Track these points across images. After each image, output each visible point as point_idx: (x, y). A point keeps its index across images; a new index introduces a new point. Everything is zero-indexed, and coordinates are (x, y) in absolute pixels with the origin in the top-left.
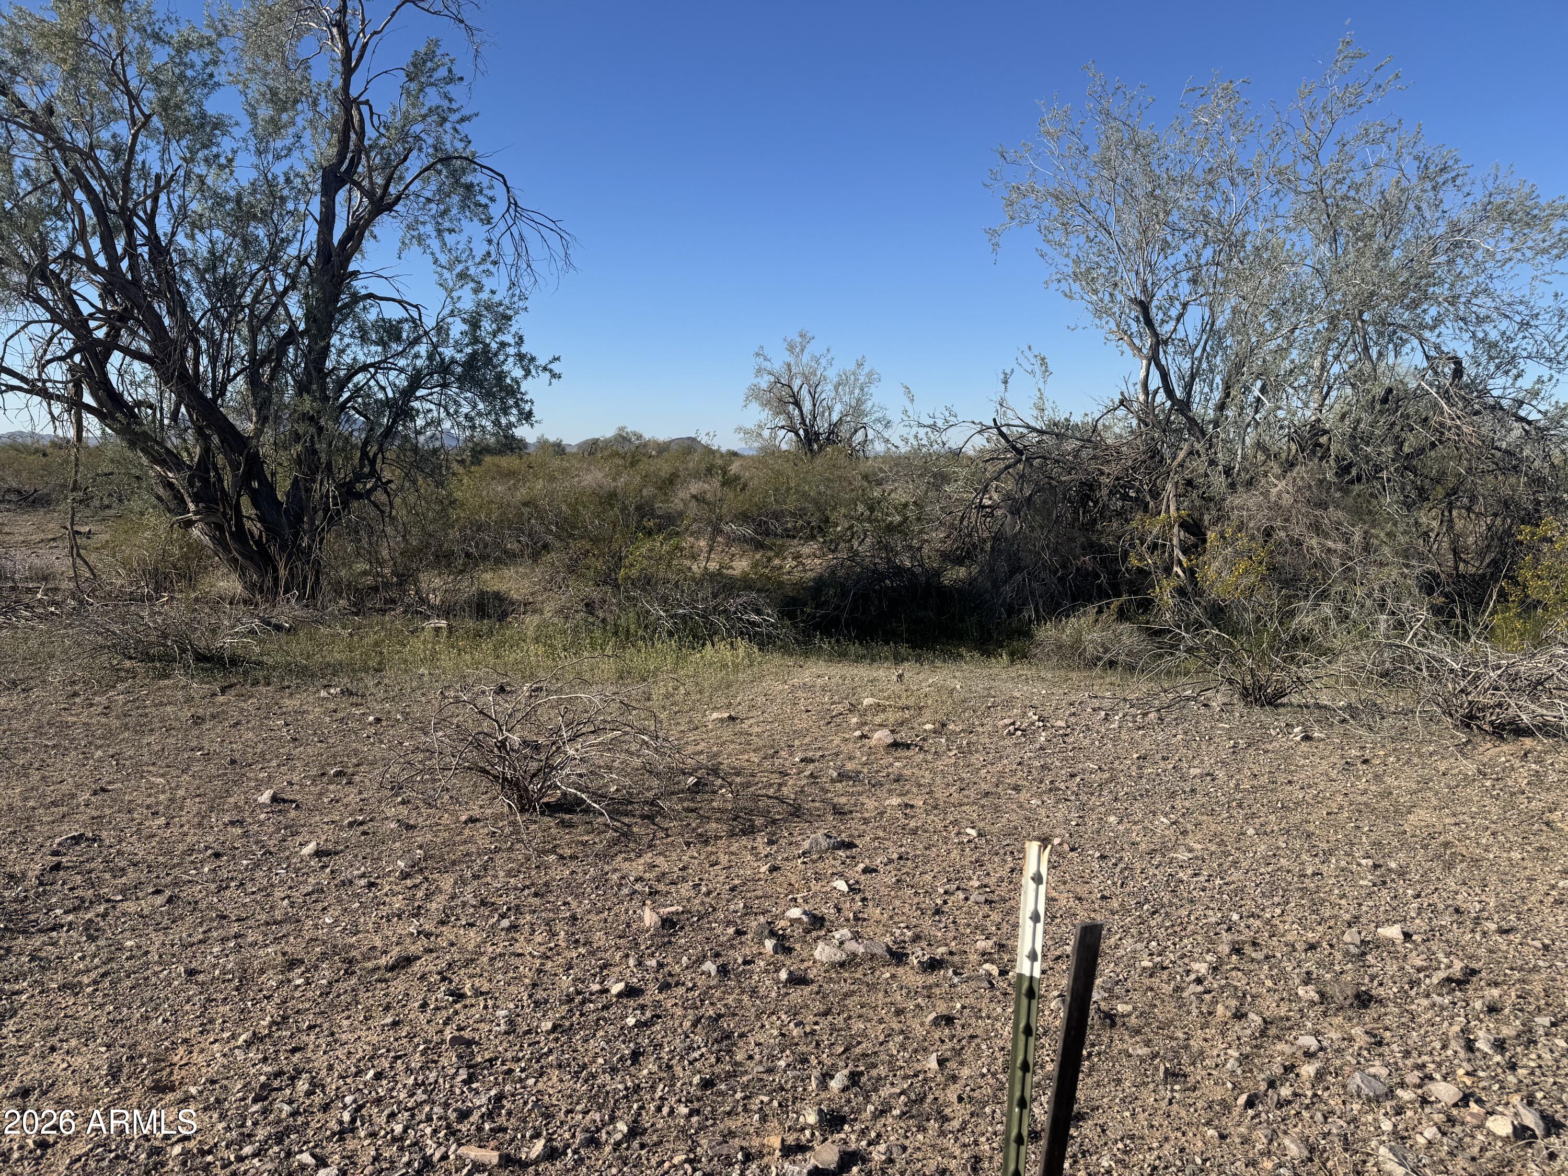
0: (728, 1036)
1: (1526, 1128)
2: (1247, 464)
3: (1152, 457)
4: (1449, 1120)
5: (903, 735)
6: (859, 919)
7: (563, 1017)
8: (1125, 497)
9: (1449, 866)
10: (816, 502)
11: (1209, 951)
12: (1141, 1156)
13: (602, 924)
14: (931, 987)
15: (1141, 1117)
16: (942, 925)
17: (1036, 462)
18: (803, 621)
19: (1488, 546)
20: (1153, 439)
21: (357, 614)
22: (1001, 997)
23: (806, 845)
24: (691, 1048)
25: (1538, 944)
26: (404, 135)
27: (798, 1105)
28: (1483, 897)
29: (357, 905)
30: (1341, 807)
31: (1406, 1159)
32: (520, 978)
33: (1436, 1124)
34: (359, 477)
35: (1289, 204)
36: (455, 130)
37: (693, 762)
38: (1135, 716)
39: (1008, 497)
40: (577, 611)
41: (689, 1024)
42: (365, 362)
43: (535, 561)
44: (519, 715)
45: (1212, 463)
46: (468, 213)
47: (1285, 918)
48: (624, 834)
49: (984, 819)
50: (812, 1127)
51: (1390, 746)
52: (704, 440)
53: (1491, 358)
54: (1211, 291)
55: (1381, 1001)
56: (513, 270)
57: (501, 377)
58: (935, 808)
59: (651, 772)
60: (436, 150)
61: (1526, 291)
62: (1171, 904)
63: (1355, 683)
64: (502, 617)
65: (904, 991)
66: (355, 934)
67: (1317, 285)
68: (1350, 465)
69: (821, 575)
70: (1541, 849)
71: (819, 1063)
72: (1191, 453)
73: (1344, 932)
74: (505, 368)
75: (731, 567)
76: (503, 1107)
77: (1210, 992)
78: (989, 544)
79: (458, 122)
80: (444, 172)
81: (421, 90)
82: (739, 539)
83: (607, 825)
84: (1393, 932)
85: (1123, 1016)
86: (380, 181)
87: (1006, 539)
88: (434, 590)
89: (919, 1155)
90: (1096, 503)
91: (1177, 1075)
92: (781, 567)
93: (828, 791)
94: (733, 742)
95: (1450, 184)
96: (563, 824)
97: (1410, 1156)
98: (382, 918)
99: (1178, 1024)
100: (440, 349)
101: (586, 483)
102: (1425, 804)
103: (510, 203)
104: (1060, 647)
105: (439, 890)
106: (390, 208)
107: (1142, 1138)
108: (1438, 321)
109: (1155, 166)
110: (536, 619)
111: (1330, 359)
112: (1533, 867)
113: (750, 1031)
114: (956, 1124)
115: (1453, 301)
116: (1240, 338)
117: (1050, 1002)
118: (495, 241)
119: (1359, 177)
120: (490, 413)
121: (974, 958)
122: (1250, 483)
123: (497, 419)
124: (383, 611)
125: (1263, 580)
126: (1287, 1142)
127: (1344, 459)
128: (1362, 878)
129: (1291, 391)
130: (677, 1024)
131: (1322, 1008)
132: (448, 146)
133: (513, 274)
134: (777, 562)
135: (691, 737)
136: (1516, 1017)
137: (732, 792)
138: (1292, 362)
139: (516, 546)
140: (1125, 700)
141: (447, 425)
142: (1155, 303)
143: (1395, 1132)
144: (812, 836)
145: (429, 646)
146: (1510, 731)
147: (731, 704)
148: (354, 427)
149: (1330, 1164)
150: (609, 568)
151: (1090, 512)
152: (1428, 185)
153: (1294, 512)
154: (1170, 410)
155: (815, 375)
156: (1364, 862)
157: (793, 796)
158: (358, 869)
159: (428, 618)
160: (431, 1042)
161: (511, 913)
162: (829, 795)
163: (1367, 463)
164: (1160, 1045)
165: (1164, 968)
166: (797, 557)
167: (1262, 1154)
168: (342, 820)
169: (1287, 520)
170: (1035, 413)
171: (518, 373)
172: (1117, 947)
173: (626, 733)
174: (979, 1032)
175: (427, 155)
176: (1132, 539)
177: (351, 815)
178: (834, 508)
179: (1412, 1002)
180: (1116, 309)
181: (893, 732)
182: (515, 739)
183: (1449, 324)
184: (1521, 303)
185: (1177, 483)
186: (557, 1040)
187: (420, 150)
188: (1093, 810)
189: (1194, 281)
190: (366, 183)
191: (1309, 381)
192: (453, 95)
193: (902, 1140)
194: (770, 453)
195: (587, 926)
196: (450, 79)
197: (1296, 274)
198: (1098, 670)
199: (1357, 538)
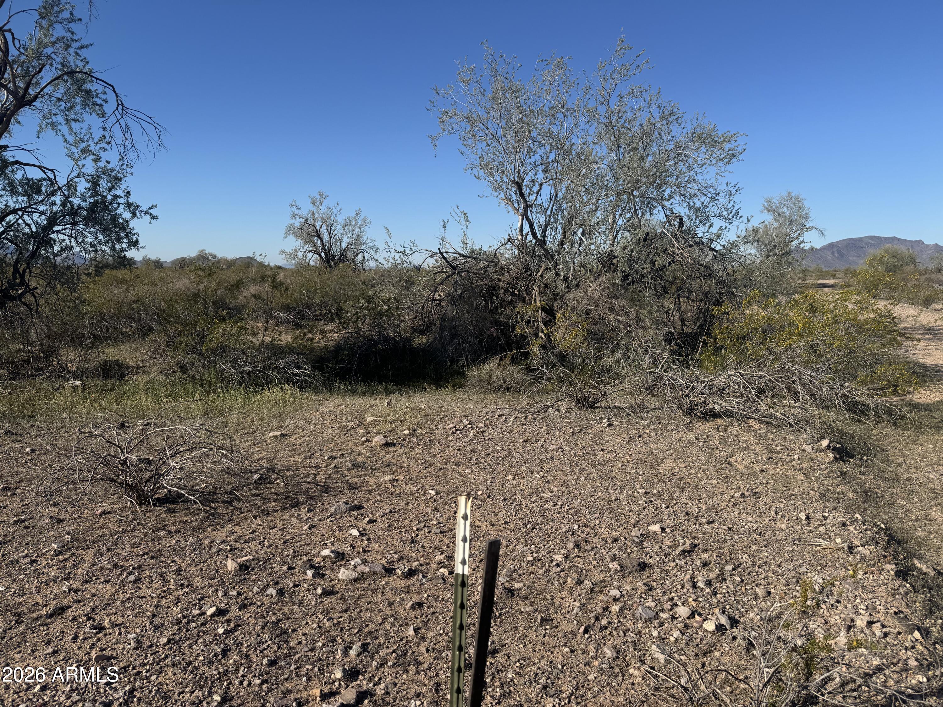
0: (285, 632)
1: (722, 625)
2: (575, 274)
3: (526, 272)
4: (685, 626)
5: (392, 438)
6: (366, 551)
7: (175, 634)
8: (513, 294)
9: (682, 490)
10: (334, 298)
11: (563, 547)
12: (529, 669)
13: (199, 572)
14: (409, 586)
15: (529, 646)
16: (415, 549)
17: (464, 274)
18: (327, 372)
19: (698, 318)
20: (526, 261)
21: (14, 379)
22: (450, 587)
23: (332, 510)
24: (261, 643)
25: (726, 528)
26: (38, 55)
27: (330, 668)
28: (699, 505)
29: (23, 576)
30: (628, 462)
31: (665, 650)
32: (144, 612)
33: (679, 629)
34: (12, 286)
35: (594, 129)
36: (77, 54)
37: (257, 465)
38: (521, 418)
39: (448, 294)
40: (174, 372)
41: (259, 628)
42: (14, 207)
43: (143, 339)
44: (135, 442)
45: (557, 274)
46: (88, 110)
47: (602, 525)
48: (212, 514)
49: (439, 484)
50: (339, 680)
51: (652, 427)
52: (259, 259)
53: (697, 217)
54: (555, 177)
55: (651, 566)
56: (122, 148)
57: (115, 218)
58: (411, 480)
59: (229, 473)
60: (63, 66)
61: (713, 181)
62: (542, 523)
63: (633, 394)
64: (121, 377)
65: (393, 592)
66: (22, 596)
67: (610, 175)
68: (628, 275)
69: (339, 343)
70: (726, 477)
71: (343, 641)
72: (546, 269)
73: (631, 531)
74: (118, 212)
75: (280, 340)
76: (135, 696)
77: (564, 571)
78: (439, 322)
79: (78, 48)
80: (70, 81)
81: (51, 25)
82: (285, 322)
83: (199, 509)
84: (656, 528)
85: (518, 590)
86: (21, 84)
87: (448, 319)
88: (71, 361)
89: (404, 687)
90: (497, 297)
91: (548, 620)
92: (313, 339)
93: (346, 476)
94: (284, 450)
95: (675, 122)
96: (169, 511)
97: (667, 648)
98: (42, 583)
99: (547, 591)
100: (70, 199)
101: (178, 287)
102: (670, 458)
103: (118, 104)
104: (480, 381)
105: (83, 561)
106: (30, 103)
107: (530, 658)
108: (671, 196)
109: (523, 104)
110: (145, 378)
111: (617, 216)
112: (723, 487)
113: (299, 627)
114: (425, 666)
115: (678, 185)
116: (570, 204)
117: (478, 586)
118: (108, 129)
119: (630, 115)
120: (107, 242)
121: (434, 566)
122: (578, 286)
123: (113, 246)
124: (34, 377)
125: (585, 339)
126: (605, 649)
127: (625, 272)
128: (640, 500)
129: (597, 234)
130: (251, 628)
131: (622, 573)
132: (72, 64)
133: (122, 151)
134: (310, 336)
135: (256, 448)
136: (716, 567)
137: (284, 482)
138: (598, 218)
139: (130, 330)
140: (516, 409)
141: (77, 249)
142: (525, 183)
143: (659, 636)
144: (337, 504)
145: (69, 399)
146: (710, 415)
147: (282, 426)
148: (8, 251)
149: (627, 658)
150: (195, 342)
151: (494, 302)
152: (664, 122)
153: (600, 301)
154: (535, 245)
155: (330, 219)
156: (640, 491)
157: (323, 481)
158: (23, 552)
159: (67, 380)
160: (81, 661)
161: (136, 571)
162: (347, 478)
163: (637, 274)
164: (538, 604)
165: (539, 560)
166: (323, 332)
167: (593, 658)
168: (9, 520)
169: (597, 306)
170: (462, 245)
171: (127, 215)
172: (513, 550)
173: (211, 449)
174: (437, 609)
175: (57, 69)
176: (516, 318)
177: (15, 516)
178: (345, 302)
179: (666, 565)
180: (504, 186)
181: (385, 436)
182: (133, 458)
183: (676, 198)
184: (711, 187)
185: (540, 286)
186: (171, 649)
187: (51, 65)
188: (499, 473)
189: (545, 171)
190: (11, 86)
191: (606, 229)
192: (74, 30)
193: (394, 680)
194: (303, 267)
195: (188, 574)
196: (72, 19)
197: (599, 169)
198: (501, 393)
199: (633, 315)
